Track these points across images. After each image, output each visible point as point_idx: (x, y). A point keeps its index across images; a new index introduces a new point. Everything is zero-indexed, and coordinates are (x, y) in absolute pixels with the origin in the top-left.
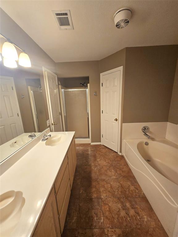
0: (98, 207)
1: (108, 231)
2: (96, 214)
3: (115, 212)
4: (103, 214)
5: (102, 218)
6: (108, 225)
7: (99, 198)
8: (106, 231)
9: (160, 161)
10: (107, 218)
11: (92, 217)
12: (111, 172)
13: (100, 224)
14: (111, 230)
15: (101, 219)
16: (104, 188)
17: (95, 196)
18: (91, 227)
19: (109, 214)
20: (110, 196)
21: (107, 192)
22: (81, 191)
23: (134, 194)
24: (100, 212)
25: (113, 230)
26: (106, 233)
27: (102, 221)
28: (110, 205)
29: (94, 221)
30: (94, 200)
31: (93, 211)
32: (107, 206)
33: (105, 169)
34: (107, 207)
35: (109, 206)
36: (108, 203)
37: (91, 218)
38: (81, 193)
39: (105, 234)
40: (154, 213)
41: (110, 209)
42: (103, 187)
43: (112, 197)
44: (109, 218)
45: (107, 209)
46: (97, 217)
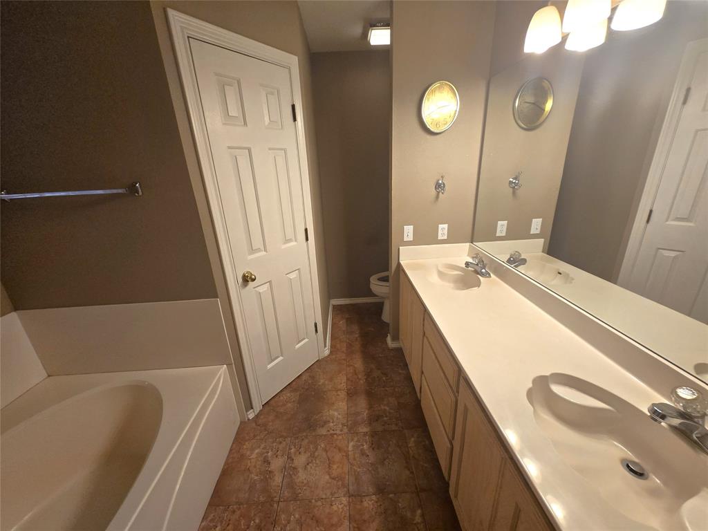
0: (359, 470)
1: (341, 431)
2: (363, 453)
3: (317, 462)
4: (347, 456)
5: (350, 448)
6: (340, 437)
7: (355, 496)
8: (346, 430)
11: (373, 449)
13: (356, 439)
14: (335, 432)
15: (353, 446)
17: (369, 503)
18: (374, 434)
19: (333, 457)
20: (319, 503)
21: (326, 521)
24: (355, 459)
25: (332, 432)
26: (345, 427)
27: (351, 444)
28: (327, 477)
29: (368, 443)
30: (371, 490)
31: (372, 459)
32: (335, 473)
34: (334, 472)
36: (330, 481)
37: (375, 446)
39: (347, 426)
43: (313, 501)
44: (335, 450)
45: (335, 467)
46: (362, 450)
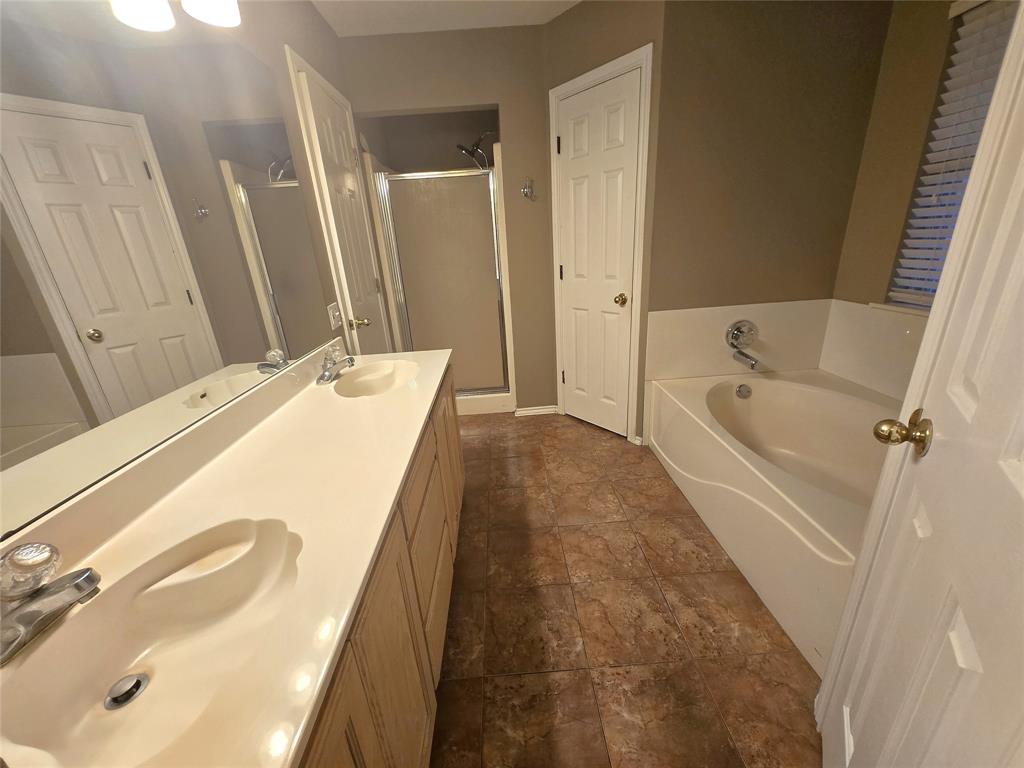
0: (562, 611)
1: (603, 673)
2: (558, 633)
3: (626, 620)
4: (581, 629)
5: (579, 640)
6: (602, 660)
7: (562, 583)
8: (595, 674)
9: (792, 453)
10: (597, 638)
11: (541, 640)
12: (604, 503)
13: (573, 657)
14: (614, 670)
15: (575, 644)
16: (581, 552)
17: (545, 578)
18: (540, 667)
19: (604, 627)
20: (604, 577)
21: (592, 563)
22: (493, 569)
23: (696, 564)
24: (570, 625)
25: (620, 670)
26: (597, 680)
27: (579, 648)
28: (604, 601)
29: (550, 650)
30: (545, 591)
31: (544, 625)
32: (595, 606)
33: (579, 494)
34: (597, 608)
35: (602, 604)
36: (598, 598)
37: (538, 646)
38: (491, 573)
39: (593, 684)
40: (768, 612)
41: (606, 614)
42: (575, 551)
43: (612, 578)
44: (605, 637)
45: (597, 614)
46: (561, 638)
